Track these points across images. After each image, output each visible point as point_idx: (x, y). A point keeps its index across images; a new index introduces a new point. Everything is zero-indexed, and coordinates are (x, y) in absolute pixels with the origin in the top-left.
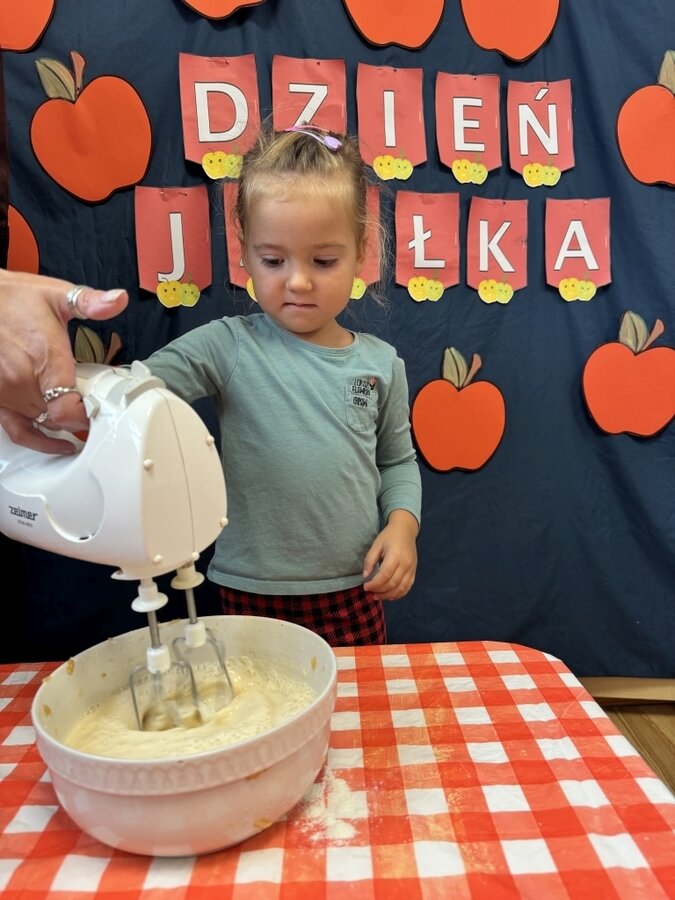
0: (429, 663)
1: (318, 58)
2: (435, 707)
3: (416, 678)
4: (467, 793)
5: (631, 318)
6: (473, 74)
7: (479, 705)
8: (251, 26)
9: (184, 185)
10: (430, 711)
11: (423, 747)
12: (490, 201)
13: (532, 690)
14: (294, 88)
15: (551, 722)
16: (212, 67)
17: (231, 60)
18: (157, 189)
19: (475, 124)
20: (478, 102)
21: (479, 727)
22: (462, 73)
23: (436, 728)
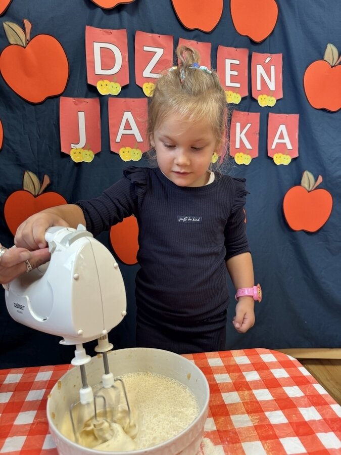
0: (233, 363)
1: (159, 34)
2: (243, 390)
3: (228, 373)
4: (272, 443)
5: (307, 174)
6: (235, 47)
7: (264, 388)
8: (125, 14)
9: (86, 97)
10: (241, 393)
11: (243, 416)
12: (242, 113)
13: (288, 378)
14: (146, 48)
15: (302, 397)
16: (103, 34)
17: (114, 31)
18: (71, 98)
19: (236, 73)
20: (237, 62)
21: (267, 402)
22: (230, 46)
23: (247, 403)
